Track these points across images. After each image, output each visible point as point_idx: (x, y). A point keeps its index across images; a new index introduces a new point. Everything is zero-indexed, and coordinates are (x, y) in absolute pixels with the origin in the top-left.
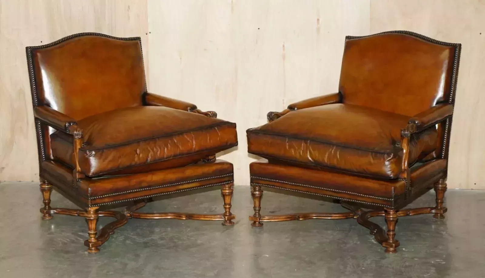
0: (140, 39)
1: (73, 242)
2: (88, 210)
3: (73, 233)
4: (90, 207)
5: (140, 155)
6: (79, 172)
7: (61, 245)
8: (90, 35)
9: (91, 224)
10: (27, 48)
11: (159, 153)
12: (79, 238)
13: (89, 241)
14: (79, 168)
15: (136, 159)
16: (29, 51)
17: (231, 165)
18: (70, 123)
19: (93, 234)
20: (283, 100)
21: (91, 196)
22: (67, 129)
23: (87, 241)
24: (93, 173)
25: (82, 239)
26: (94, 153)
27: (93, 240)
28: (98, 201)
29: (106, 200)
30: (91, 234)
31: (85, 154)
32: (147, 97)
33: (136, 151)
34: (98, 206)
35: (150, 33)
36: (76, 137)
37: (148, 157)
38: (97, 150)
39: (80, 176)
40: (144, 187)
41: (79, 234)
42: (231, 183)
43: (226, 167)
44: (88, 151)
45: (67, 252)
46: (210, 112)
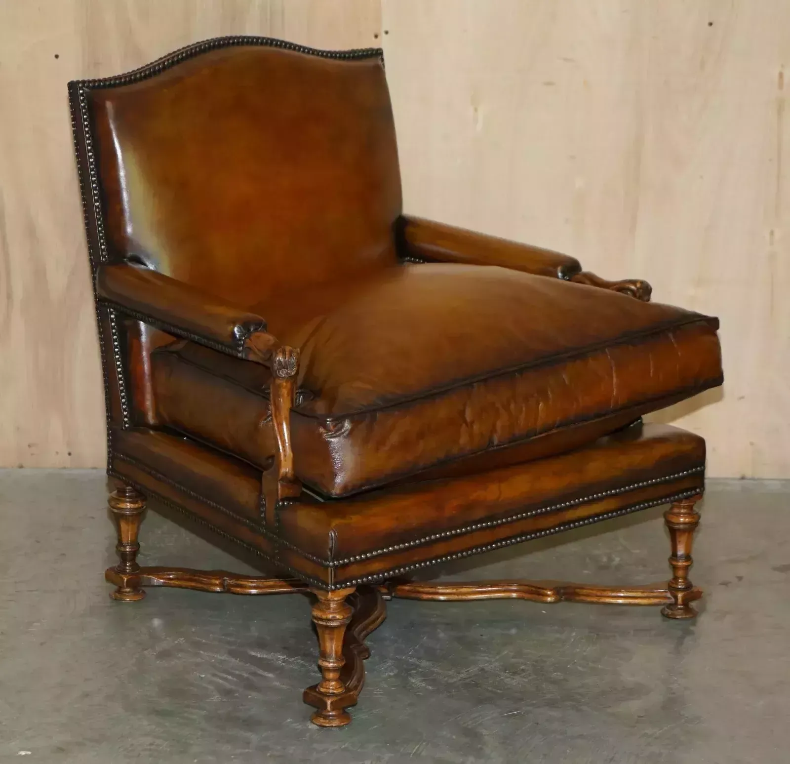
0: (381, 54)
1: (250, 686)
2: (321, 597)
3: (232, 653)
4: (333, 591)
5: (472, 422)
6: (285, 478)
7: (216, 698)
8: (248, 43)
9: (332, 639)
10: (72, 86)
11: (522, 417)
12: (260, 672)
13: (322, 690)
14: (286, 468)
15: (463, 440)
16: (82, 95)
17: (699, 444)
18: (246, 326)
19: (334, 670)
20: (772, 233)
21: (336, 557)
22: (239, 346)
23: (314, 688)
24: (345, 488)
25: (270, 675)
26: (347, 425)
27: (332, 687)
28: (354, 570)
29: (376, 566)
30: (328, 670)
31: (322, 430)
32: (410, 229)
33: (462, 413)
34: (352, 585)
35: (387, 33)
36: (283, 373)
37: (493, 430)
38: (357, 418)
39: (290, 492)
40: (481, 521)
41: (253, 653)
42: (697, 494)
43: (688, 447)
44: (332, 421)
45: (250, 724)
46: (634, 282)
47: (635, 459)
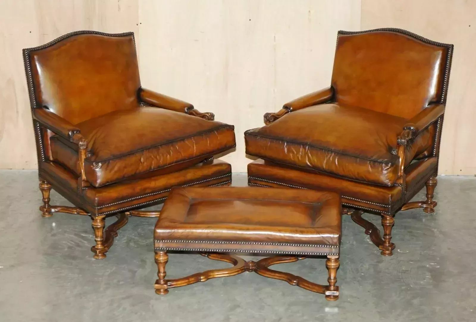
0: (133, 34)
1: (78, 245)
2: (94, 218)
3: (76, 235)
4: (97, 216)
5: (144, 163)
6: (84, 180)
7: (66, 249)
9: (98, 232)
10: (24, 50)
11: (162, 160)
12: (83, 241)
13: (96, 247)
14: (84, 177)
15: (141, 168)
16: (27, 53)
17: (229, 166)
18: (73, 132)
19: (100, 241)
20: (274, 90)
21: (98, 206)
22: (71, 138)
23: (94, 247)
24: (100, 184)
25: (85, 242)
26: (100, 164)
27: (100, 246)
28: (104, 210)
29: (112, 208)
30: (98, 241)
31: (92, 166)
32: (142, 93)
33: (140, 160)
34: (104, 214)
35: (141, 23)
36: (82, 148)
37: (151, 164)
38: (103, 162)
39: (85, 185)
40: (149, 193)
41: (82, 235)
42: (229, 182)
43: (224, 168)
44: (95, 163)
45: (74, 258)
46: (208, 113)
47: (214, 169)
